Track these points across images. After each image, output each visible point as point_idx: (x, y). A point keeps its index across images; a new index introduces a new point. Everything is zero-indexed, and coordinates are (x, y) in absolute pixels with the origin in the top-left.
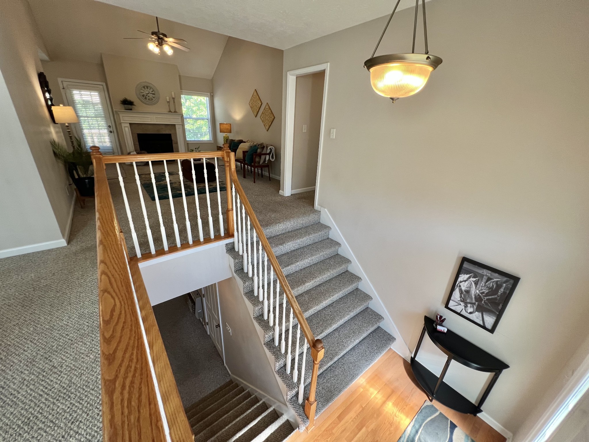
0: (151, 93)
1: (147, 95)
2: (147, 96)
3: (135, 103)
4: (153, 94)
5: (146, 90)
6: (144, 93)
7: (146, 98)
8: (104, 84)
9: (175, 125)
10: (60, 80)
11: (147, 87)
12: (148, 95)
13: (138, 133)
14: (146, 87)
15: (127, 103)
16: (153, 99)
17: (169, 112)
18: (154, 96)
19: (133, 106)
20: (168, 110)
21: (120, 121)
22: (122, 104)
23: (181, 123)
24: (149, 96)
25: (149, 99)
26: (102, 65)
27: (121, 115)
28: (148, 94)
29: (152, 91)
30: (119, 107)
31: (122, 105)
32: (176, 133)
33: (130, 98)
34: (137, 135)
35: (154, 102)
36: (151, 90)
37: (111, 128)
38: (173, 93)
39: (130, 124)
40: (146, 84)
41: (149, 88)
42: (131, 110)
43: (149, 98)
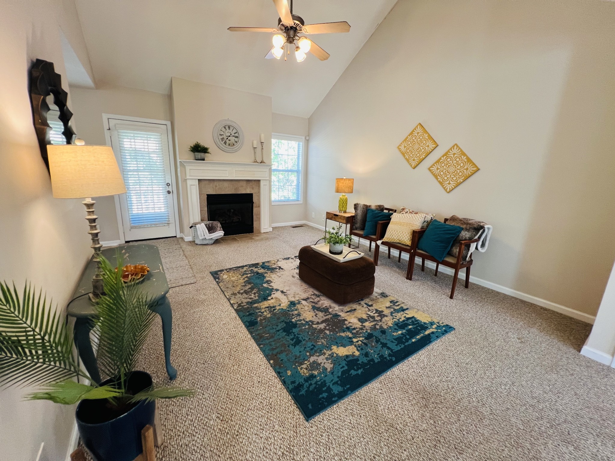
0: (234, 135)
1: (227, 138)
2: (227, 141)
3: (209, 150)
4: (237, 137)
5: (228, 131)
6: (224, 135)
7: (225, 143)
8: (169, 123)
9: (259, 181)
10: (105, 116)
11: (229, 127)
12: (229, 138)
13: (208, 193)
14: (227, 128)
15: (199, 149)
16: (235, 144)
17: (255, 162)
18: (236, 139)
19: (207, 154)
20: (253, 159)
21: (186, 177)
22: (191, 151)
23: (268, 179)
24: (229, 140)
25: (229, 145)
26: (170, 97)
27: (188, 168)
28: (229, 136)
29: (235, 133)
30: (186, 156)
31: (192, 153)
32: (259, 192)
33: (204, 143)
34: (206, 196)
35: (236, 148)
36: (235, 131)
37: (170, 187)
38: (262, 136)
39: (200, 180)
40: (229, 123)
41: (231, 128)
42: (204, 160)
43: (230, 142)
